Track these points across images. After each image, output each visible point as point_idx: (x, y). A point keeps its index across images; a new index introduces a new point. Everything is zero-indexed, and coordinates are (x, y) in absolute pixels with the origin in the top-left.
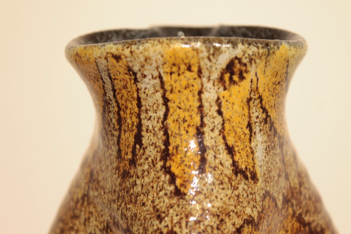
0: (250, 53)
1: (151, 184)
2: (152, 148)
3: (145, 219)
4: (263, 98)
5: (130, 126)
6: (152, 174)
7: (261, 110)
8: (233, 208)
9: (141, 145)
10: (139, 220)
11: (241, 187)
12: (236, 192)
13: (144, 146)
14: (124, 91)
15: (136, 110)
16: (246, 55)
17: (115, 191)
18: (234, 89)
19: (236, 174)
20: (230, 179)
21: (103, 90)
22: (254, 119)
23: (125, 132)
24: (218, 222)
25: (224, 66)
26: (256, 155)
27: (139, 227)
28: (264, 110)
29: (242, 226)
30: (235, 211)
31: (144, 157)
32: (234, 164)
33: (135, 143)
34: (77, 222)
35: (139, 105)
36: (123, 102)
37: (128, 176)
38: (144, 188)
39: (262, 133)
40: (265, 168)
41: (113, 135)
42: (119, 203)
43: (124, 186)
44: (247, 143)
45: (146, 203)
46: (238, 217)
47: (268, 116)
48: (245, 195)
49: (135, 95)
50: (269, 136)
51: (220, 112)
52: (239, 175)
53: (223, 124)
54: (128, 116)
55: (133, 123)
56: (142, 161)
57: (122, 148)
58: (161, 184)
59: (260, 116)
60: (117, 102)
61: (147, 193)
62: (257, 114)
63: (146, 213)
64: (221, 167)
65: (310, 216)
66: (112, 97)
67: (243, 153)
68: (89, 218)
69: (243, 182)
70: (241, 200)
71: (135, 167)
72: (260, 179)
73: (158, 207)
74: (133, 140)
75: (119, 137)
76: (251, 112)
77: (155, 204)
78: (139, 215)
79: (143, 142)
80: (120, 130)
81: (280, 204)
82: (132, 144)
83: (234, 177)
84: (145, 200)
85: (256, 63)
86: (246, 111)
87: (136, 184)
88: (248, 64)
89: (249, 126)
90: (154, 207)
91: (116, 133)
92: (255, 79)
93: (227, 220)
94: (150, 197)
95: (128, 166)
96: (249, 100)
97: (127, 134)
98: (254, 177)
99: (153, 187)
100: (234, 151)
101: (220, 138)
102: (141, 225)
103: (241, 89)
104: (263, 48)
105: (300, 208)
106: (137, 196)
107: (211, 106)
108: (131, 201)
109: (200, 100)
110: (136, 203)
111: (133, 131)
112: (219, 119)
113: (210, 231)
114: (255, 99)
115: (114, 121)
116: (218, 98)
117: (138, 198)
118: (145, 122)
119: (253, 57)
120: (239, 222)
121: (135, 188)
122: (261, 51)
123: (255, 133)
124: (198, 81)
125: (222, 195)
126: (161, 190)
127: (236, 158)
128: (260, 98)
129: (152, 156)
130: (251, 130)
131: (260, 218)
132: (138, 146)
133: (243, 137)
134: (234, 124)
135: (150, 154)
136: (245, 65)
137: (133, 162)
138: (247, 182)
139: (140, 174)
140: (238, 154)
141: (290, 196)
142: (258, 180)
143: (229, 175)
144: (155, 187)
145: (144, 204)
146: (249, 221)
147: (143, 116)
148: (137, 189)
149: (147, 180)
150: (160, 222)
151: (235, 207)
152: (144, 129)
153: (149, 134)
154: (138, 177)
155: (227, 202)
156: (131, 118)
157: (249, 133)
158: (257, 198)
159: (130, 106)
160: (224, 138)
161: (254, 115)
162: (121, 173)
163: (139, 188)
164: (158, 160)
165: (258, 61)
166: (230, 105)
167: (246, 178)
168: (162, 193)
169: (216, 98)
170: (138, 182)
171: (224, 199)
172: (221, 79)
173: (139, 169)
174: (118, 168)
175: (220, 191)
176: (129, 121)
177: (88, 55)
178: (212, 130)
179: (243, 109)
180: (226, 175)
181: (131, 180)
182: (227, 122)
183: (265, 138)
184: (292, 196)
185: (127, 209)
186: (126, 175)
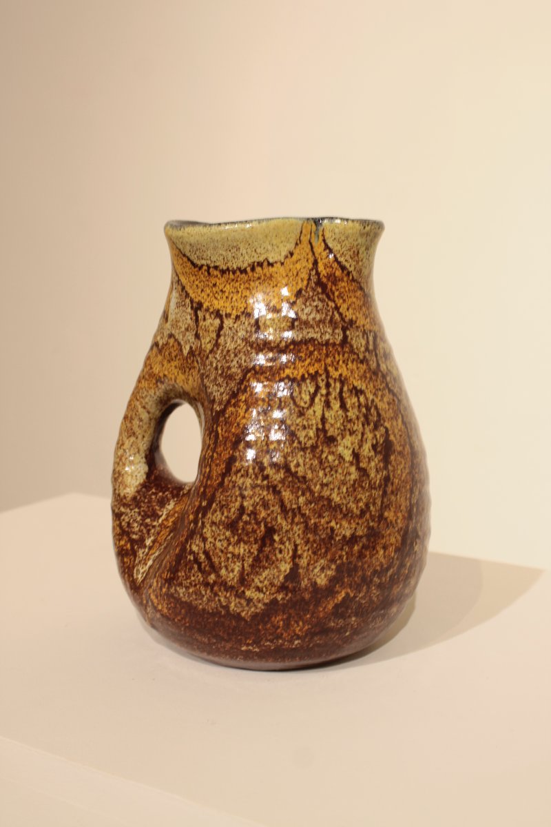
4: (174, 264)
7: (175, 274)
26: (171, 304)
28: (177, 274)
29: (153, 346)
39: (176, 290)
44: (170, 294)
47: (179, 280)
48: (160, 328)
50: (181, 295)
59: (175, 278)
72: (169, 321)
81: (186, 352)
89: (172, 283)
123: (173, 289)
130: (173, 286)
131: (163, 348)
138: (163, 320)
141: (197, 353)
146: (157, 345)
161: (173, 276)
167: (164, 317)
183: (178, 295)
184: (199, 354)
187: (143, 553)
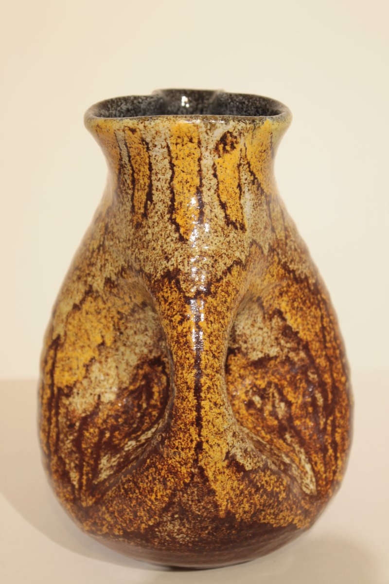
0: (240, 128)
1: (160, 232)
2: (161, 204)
3: (155, 260)
4: (251, 163)
5: (143, 186)
6: (161, 225)
7: (250, 174)
8: (225, 251)
9: (152, 201)
10: (151, 261)
11: (231, 235)
12: (228, 239)
13: (154, 202)
14: (138, 157)
15: (148, 172)
16: (236, 130)
17: (129, 240)
18: (227, 156)
19: (228, 225)
20: (222, 228)
21: (119, 156)
22: (243, 181)
23: (138, 190)
24: (213, 262)
25: (219, 139)
26: (245, 210)
27: (151, 267)
28: (252, 173)
29: (232, 266)
30: (227, 254)
31: (154, 211)
32: (226, 217)
33: (147, 200)
34: (94, 269)
35: (150, 169)
36: (137, 166)
38: (154, 236)
39: (250, 192)
40: (252, 221)
41: (127, 193)
42: (133, 250)
43: (137, 235)
44: (237, 200)
45: (156, 247)
46: (229, 258)
47: (255, 178)
48: (235, 242)
49: (147, 161)
50: (256, 195)
51: (215, 175)
52: (230, 225)
53: (218, 185)
54: (141, 178)
55: (145, 183)
56: (153, 214)
57: (136, 204)
58: (168, 232)
59: (248, 179)
60: (131, 166)
61: (157, 240)
62: (246, 177)
63: (156, 255)
64: (215, 219)
65: (295, 264)
66: (127, 162)
67: (234, 208)
68: (105, 265)
69: (233, 232)
70: (231, 245)
71: (147, 219)
72: (248, 229)
73: (166, 250)
74: (145, 197)
75: (133, 195)
76: (241, 175)
77: (164, 248)
78: (150, 258)
79: (154, 199)
80: (134, 189)
81: (266, 252)
82: (144, 200)
83: (226, 227)
84: (155, 245)
85: (244, 136)
86: (237, 174)
87: (147, 233)
88: (238, 137)
89: (239, 186)
90: (163, 250)
91: (130, 192)
92: (244, 149)
93: (220, 260)
94: (159, 243)
95: (141, 219)
96: (239, 165)
97: (140, 193)
98: (243, 228)
99: (161, 235)
100: (227, 207)
101: (215, 196)
102: (152, 265)
103: (232, 156)
104: (250, 124)
105: (286, 257)
106: (149, 243)
107: (208, 170)
108: (144, 247)
109: (200, 165)
110: (147, 248)
111: (145, 190)
112: (214, 181)
113: (206, 268)
114: (244, 165)
115: (129, 182)
116: (214, 164)
117: (150, 244)
118: (155, 183)
119: (242, 131)
120: (229, 262)
121: (147, 236)
122: (248, 126)
123: (244, 192)
124: (198, 150)
125: (217, 241)
126: (168, 237)
127: (228, 212)
128: (248, 163)
129: (161, 210)
130: (241, 190)
131: (247, 261)
132: (149, 202)
133: (234, 195)
134: (227, 185)
135: (159, 208)
136: (236, 137)
137: (145, 215)
138: (236, 232)
139: (151, 225)
140: (229, 209)
141: (276, 246)
142: (246, 230)
143: (222, 226)
144: (163, 235)
145: (154, 249)
146: (238, 262)
147: (153, 178)
148: (149, 237)
149: (156, 229)
150: (168, 262)
151: (227, 251)
152: (154, 188)
153: (158, 193)
154: (149, 227)
155: (220, 246)
156: (143, 179)
157: (239, 192)
158: (245, 244)
159: (142, 169)
160: (218, 196)
161: (243, 178)
162: (134, 224)
164: (166, 213)
165: (246, 134)
166: (223, 170)
167: (236, 228)
168: (169, 240)
169: (212, 164)
170: (150, 231)
171: (218, 244)
172: (216, 149)
173: (150, 221)
174: (132, 221)
175: (215, 238)
176: (141, 181)
177: (108, 127)
178: (209, 190)
179: (234, 173)
180: (220, 225)
181: (144, 230)
182: (221, 183)
183: (253, 196)
184: (278, 246)
185: (140, 253)
186: (139, 226)
187: (295, 470)
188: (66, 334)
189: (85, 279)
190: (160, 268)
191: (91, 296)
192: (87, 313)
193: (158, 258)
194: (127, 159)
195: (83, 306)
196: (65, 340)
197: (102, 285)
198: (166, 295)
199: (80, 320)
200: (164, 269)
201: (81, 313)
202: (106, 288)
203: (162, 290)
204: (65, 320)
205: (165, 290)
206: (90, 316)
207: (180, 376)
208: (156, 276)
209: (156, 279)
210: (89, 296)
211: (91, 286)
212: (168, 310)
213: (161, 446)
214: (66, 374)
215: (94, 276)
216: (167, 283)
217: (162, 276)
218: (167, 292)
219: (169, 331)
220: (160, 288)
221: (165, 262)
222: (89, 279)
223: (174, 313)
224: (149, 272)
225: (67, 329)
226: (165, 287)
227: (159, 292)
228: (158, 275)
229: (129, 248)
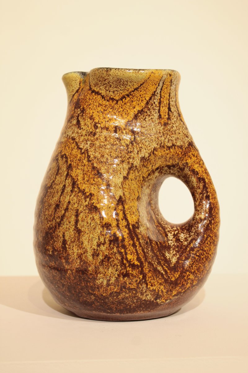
2: (175, 112)
5: (165, 104)
6: (178, 122)
9: (171, 111)
10: (180, 139)
13: (172, 112)
14: (166, 90)
15: (168, 97)
17: (160, 133)
21: (155, 89)
23: (163, 107)
27: (181, 142)
31: (173, 116)
33: (169, 111)
34: (132, 154)
35: (169, 96)
36: (164, 94)
37: (168, 124)
41: (154, 109)
43: (166, 129)
49: (169, 92)
54: (165, 100)
55: (167, 103)
56: (173, 117)
57: (161, 114)
60: (161, 95)
61: (179, 129)
63: (182, 136)
66: (159, 92)
68: (140, 150)
71: (171, 120)
74: (168, 110)
75: (159, 110)
77: (183, 132)
79: (172, 110)
80: (160, 107)
82: (167, 111)
84: (179, 132)
87: (173, 127)
90: (183, 133)
91: (158, 108)
94: (181, 130)
95: (167, 121)
97: (164, 108)
102: (181, 141)
108: (173, 134)
110: (175, 133)
117: (176, 132)
118: (171, 102)
121: (173, 128)
129: (176, 115)
132: (170, 112)
137: (169, 118)
139: (173, 122)
147: (170, 100)
148: (174, 128)
149: (177, 124)
150: (188, 138)
152: (171, 105)
153: (173, 107)
154: (173, 124)
159: (166, 96)
162: (162, 124)
163: (175, 128)
164: (178, 117)
168: (184, 128)
170: (174, 125)
174: (160, 123)
176: (165, 102)
181: (170, 126)
185: (172, 137)
186: (166, 124)
188: (124, 194)
189: (128, 161)
190: (186, 142)
191: (132, 170)
192: (131, 180)
193: (183, 137)
194: (160, 90)
195: (129, 176)
196: (125, 198)
197: (139, 162)
198: (193, 153)
199: (129, 184)
200: (187, 142)
201: (129, 181)
202: (141, 163)
203: (191, 151)
204: (121, 187)
205: (193, 151)
206: (133, 181)
207: (211, 188)
208: (185, 146)
209: (185, 147)
210: (131, 170)
211: (132, 164)
212: (197, 160)
213: (210, 225)
214: (133, 216)
215: (133, 158)
216: (192, 148)
217: (188, 145)
218: (193, 152)
219: (200, 169)
220: (190, 150)
221: (187, 138)
222: (131, 160)
223: (200, 160)
224: (180, 145)
225: (124, 192)
226: (192, 150)
227: (190, 153)
228: (186, 145)
229: (161, 137)
